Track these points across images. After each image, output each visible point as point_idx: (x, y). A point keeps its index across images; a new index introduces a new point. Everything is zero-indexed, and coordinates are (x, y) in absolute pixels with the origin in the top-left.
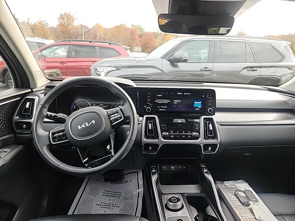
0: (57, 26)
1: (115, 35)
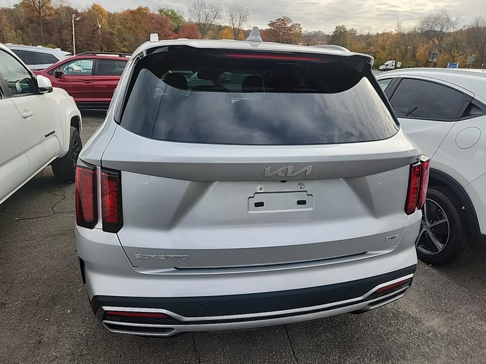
0: (15, 6)
1: (129, 27)
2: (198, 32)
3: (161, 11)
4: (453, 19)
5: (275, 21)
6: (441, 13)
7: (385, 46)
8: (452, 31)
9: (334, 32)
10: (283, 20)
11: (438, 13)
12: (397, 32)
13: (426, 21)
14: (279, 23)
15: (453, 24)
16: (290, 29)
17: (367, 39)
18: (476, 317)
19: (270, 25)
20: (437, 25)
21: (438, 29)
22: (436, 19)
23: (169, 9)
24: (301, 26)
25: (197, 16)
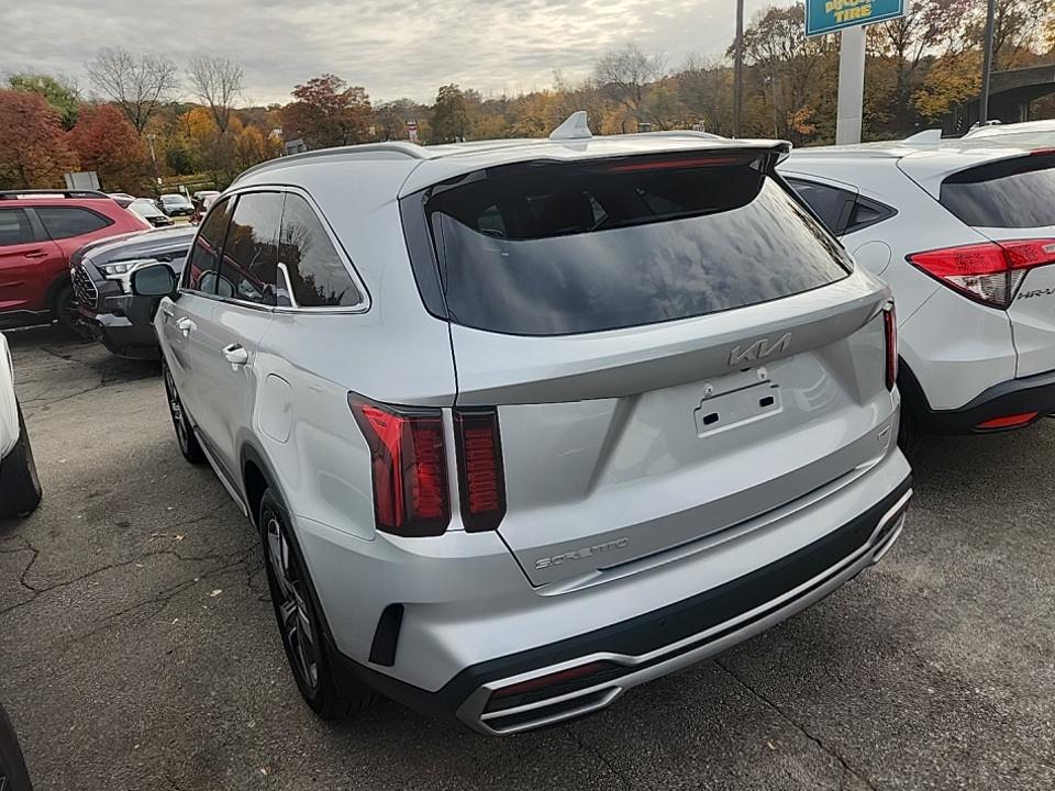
2: (126, 123)
3: (15, 82)
4: (650, 58)
5: (306, 85)
6: (627, 49)
7: (540, 120)
8: (653, 81)
9: (438, 100)
10: (323, 82)
11: (623, 49)
12: (557, 90)
13: (604, 66)
14: (317, 89)
15: (652, 69)
16: (343, 99)
17: (504, 108)
18: (966, 547)
19: (297, 94)
20: (625, 73)
21: (627, 80)
22: (622, 61)
23: (37, 74)
24: (366, 93)
25: (115, 85)
